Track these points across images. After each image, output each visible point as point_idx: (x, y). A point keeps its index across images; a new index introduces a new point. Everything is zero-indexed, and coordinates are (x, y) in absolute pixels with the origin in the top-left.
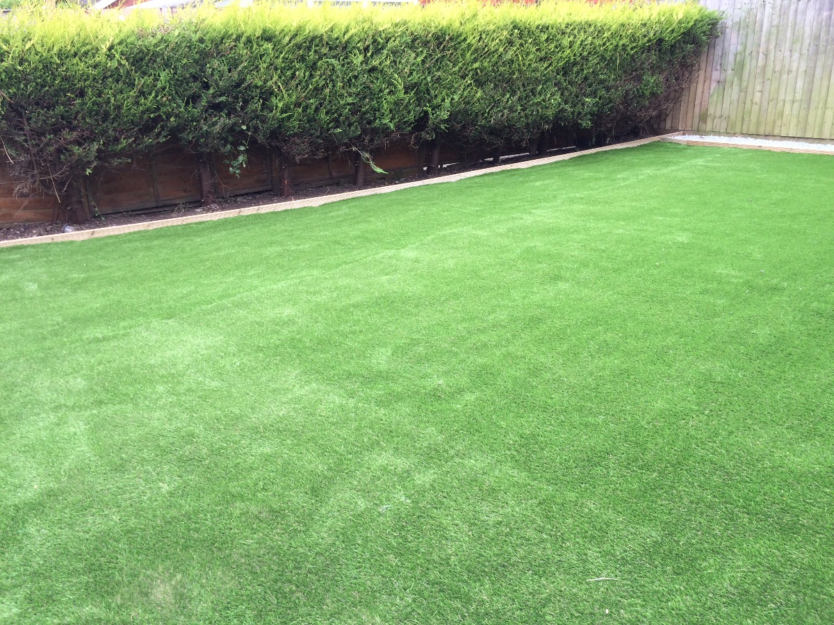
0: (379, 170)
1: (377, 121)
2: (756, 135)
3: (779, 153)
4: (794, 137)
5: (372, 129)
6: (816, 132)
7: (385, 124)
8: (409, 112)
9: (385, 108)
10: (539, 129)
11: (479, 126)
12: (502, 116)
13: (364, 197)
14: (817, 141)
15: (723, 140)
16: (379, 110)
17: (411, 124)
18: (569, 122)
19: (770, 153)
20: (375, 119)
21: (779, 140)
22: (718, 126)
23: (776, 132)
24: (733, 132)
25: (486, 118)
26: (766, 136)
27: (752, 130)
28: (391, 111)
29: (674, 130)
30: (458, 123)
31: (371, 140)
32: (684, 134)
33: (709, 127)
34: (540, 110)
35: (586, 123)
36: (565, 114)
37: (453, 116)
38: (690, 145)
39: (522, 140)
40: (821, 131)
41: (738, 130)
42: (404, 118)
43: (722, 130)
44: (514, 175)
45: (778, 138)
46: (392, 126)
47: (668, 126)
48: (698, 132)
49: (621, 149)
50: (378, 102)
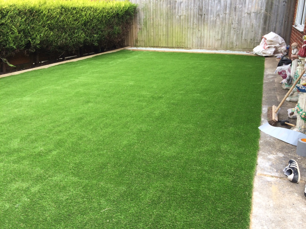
0: (11, 65)
1: (8, 45)
2: (154, 47)
3: (160, 52)
4: (165, 47)
5: (6, 48)
6: (171, 45)
7: (12, 46)
8: (22, 41)
9: (10, 40)
10: (78, 46)
11: (54, 46)
12: (63, 42)
13: (6, 77)
14: (172, 48)
15: (144, 49)
16: (8, 41)
17: (24, 45)
18: (90, 44)
19: (158, 52)
20: (7, 44)
21: (161, 48)
22: (142, 44)
23: (160, 45)
24: (146, 46)
25: (56, 43)
26: (157, 47)
27: (152, 45)
28: (13, 41)
29: (128, 46)
30: (45, 45)
31: (6, 53)
32: (131, 47)
33: (139, 44)
34: (78, 39)
35: (96, 44)
36: (87, 41)
37: (42, 42)
38: (133, 51)
39: (72, 51)
40: (172, 45)
41: (148, 45)
42: (20, 43)
43: (143, 45)
44: (71, 64)
45: (160, 47)
46: (15, 47)
47: (126, 44)
48: (136, 46)
49: (111, 53)
50: (7, 38)
